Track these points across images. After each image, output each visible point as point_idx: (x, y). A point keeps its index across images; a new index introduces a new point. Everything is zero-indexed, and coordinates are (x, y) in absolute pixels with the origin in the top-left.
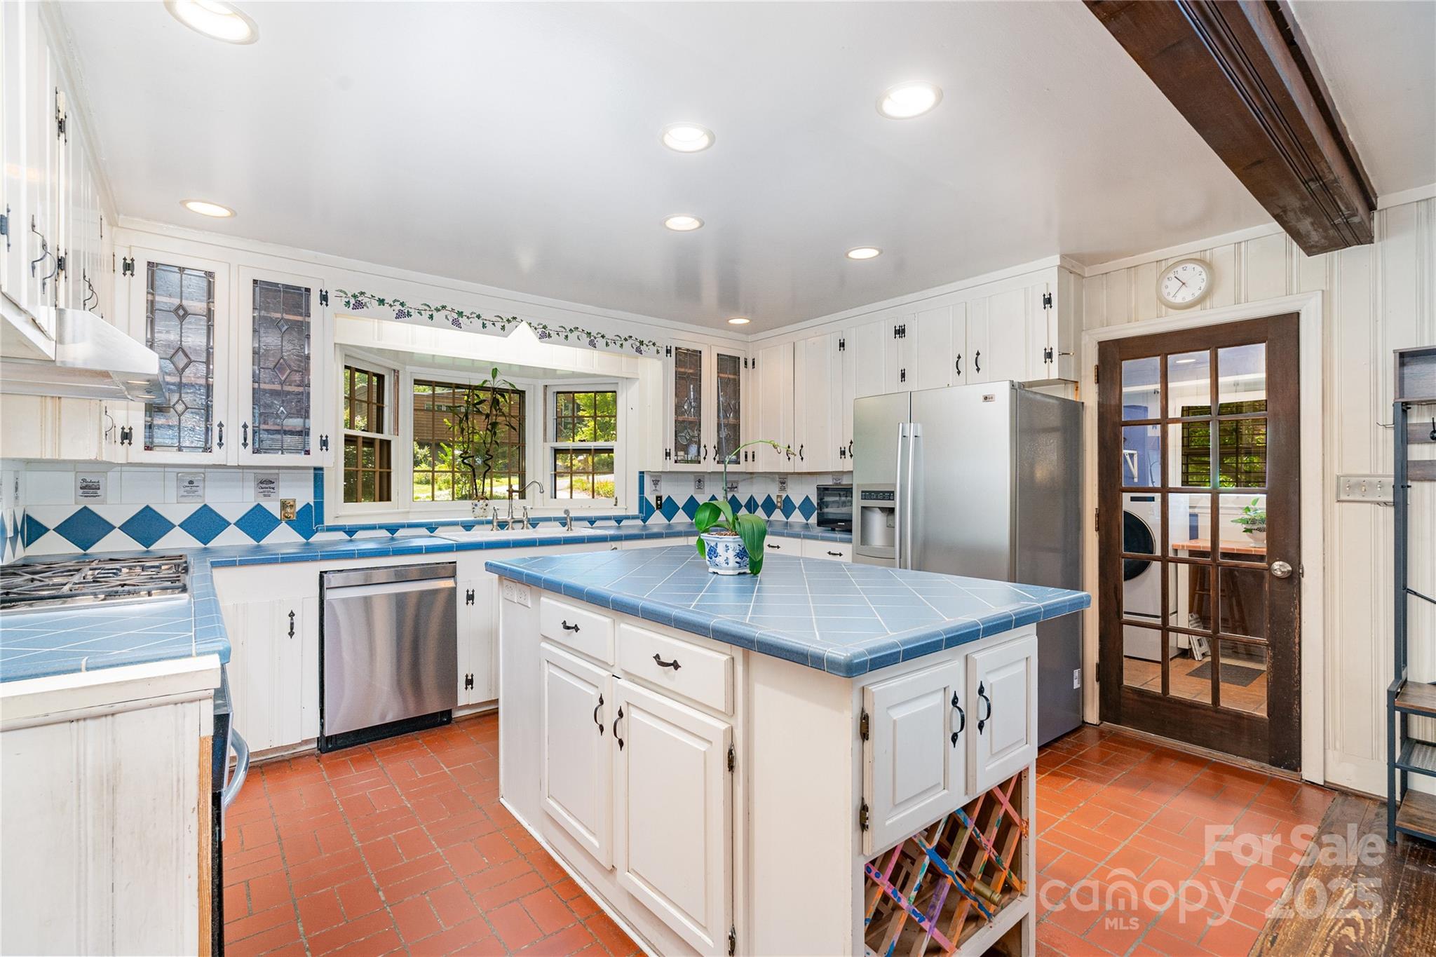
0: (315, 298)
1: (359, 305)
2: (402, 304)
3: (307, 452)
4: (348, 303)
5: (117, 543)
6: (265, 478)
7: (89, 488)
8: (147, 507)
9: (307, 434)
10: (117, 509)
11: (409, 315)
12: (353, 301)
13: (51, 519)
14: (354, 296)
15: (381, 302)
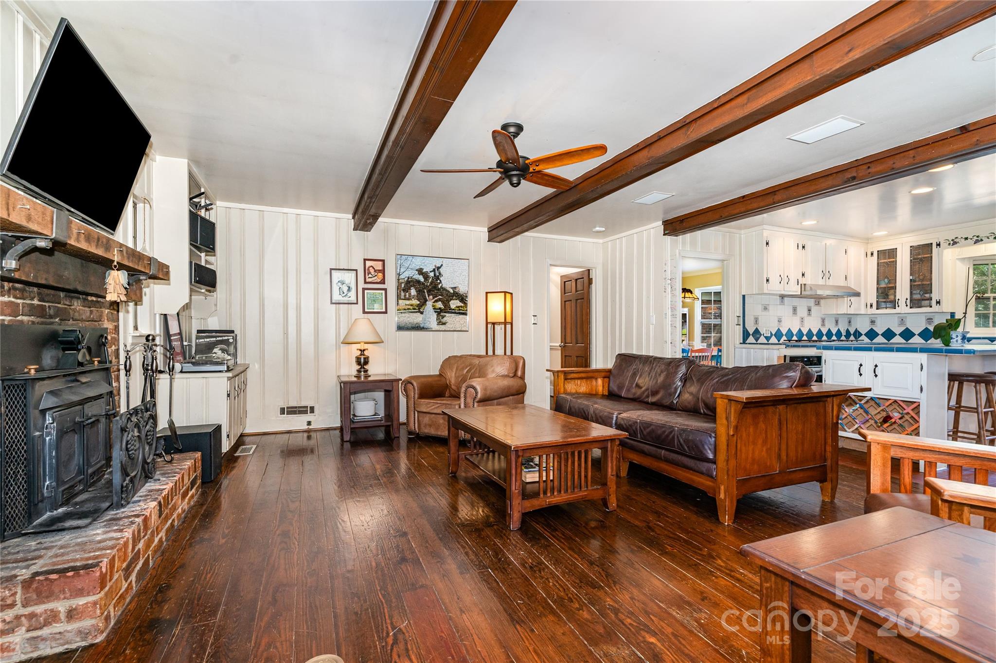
0: (934, 246)
1: (955, 243)
2: (978, 237)
3: (931, 307)
4: (950, 244)
5: (880, 339)
6: (929, 317)
7: (873, 322)
8: (889, 328)
9: (931, 300)
10: (880, 330)
11: (982, 240)
12: (952, 242)
13: (863, 332)
14: (953, 240)
15: (966, 239)
